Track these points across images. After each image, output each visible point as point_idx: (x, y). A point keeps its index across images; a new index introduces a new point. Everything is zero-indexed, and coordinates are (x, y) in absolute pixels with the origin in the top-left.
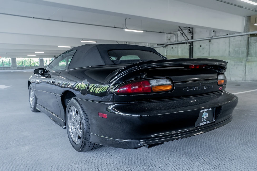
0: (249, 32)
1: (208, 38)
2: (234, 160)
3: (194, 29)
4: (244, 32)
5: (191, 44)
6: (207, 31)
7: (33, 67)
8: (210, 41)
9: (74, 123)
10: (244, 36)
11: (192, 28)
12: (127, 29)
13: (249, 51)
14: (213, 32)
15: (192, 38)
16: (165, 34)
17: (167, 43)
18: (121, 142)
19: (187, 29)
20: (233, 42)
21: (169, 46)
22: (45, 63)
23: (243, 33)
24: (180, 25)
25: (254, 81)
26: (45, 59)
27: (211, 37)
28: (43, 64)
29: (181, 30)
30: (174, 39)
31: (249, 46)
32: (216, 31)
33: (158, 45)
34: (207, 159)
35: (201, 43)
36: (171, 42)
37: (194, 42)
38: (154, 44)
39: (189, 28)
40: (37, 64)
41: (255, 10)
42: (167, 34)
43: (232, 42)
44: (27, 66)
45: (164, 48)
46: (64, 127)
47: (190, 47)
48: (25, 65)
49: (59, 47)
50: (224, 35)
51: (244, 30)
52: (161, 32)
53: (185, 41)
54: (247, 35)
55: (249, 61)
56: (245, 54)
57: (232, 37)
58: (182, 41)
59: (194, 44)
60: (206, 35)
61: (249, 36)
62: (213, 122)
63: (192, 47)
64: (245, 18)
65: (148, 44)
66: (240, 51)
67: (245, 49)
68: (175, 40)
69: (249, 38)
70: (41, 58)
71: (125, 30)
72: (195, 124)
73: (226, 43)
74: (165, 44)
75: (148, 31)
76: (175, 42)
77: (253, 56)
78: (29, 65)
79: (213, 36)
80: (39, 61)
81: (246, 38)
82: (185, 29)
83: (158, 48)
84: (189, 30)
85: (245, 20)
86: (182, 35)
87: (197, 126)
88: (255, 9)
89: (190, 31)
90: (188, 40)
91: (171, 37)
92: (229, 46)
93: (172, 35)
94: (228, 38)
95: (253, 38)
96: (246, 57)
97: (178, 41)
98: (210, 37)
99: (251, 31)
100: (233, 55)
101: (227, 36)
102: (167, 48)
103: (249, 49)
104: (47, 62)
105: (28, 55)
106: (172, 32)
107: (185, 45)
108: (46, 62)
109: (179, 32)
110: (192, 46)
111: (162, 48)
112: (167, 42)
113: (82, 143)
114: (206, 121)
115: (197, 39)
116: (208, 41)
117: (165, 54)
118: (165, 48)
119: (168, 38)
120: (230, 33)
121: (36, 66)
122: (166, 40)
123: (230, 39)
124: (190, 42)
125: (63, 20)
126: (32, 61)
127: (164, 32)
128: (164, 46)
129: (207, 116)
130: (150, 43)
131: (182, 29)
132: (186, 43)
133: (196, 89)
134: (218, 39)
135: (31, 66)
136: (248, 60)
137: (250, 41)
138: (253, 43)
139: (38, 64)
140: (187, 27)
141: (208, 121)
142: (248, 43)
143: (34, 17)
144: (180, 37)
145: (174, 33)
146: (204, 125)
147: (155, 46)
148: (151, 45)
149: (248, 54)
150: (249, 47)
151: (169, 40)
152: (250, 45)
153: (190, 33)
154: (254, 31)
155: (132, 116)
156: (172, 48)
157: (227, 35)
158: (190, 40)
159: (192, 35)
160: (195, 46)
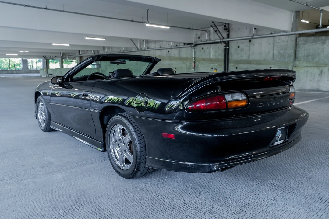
0: (297, 31)
1: (248, 37)
2: (307, 182)
3: (230, 26)
4: (292, 31)
5: (227, 44)
6: (247, 28)
7: (13, 70)
8: (250, 41)
9: (118, 145)
10: (291, 36)
11: (228, 24)
12: (149, 23)
13: (297, 54)
14: (255, 30)
15: (228, 36)
16: (194, 30)
17: (197, 42)
18: (192, 166)
19: (222, 25)
20: (279, 42)
21: (198, 46)
22: (30, 66)
23: (290, 32)
24: (214, 20)
25: (301, 91)
26: (29, 60)
27: (252, 36)
28: (27, 66)
29: (214, 25)
30: (205, 37)
31: (297, 48)
32: (258, 29)
33: (184, 44)
34: (277, 182)
35: (240, 43)
36: (201, 41)
37: (230, 42)
38: (180, 43)
39: (225, 24)
40: (18, 67)
41: (307, 4)
42: (196, 31)
43: (277, 43)
44: (4, 68)
45: (192, 49)
46: (102, 150)
47: (225, 48)
48: (2, 68)
49: (53, 44)
50: (268, 34)
51: (292, 28)
52: (189, 29)
53: (219, 40)
54: (295, 35)
55: (296, 67)
56: (292, 58)
57: (277, 37)
58: (216, 40)
59: (231, 44)
60: (246, 34)
61: (298, 36)
62: (286, 141)
63: (227, 48)
64: (293, 14)
65: (171, 43)
66: (287, 54)
67: (292, 52)
68: (206, 39)
69: (298, 39)
70: (24, 59)
71: (147, 25)
72: (270, 144)
73: (270, 44)
74: (194, 44)
75: (173, 27)
76: (207, 41)
77: (301, 61)
78: (7, 68)
79: (254, 35)
80: (21, 62)
81: (293, 38)
82: (219, 25)
83: (184, 48)
84: (225, 26)
85: (294, 16)
86: (215, 32)
87: (272, 146)
88: (307, 2)
89: (225, 28)
90: (223, 39)
91: (201, 34)
92: (274, 47)
93: (202, 31)
94: (272, 38)
95: (302, 38)
96: (293, 62)
97: (210, 40)
98: (250, 36)
99: (299, 30)
100: (277, 59)
101: (271, 35)
102: (195, 49)
103: (297, 51)
104: (33, 64)
105: (7, 55)
106: (203, 28)
107: (220, 45)
108: (31, 64)
109: (212, 28)
110: (228, 46)
111: (190, 48)
112: (196, 40)
113: (135, 168)
114: (280, 140)
115: (234, 38)
116: (248, 40)
117: (194, 56)
118: (194, 48)
119: (198, 36)
120: (274, 32)
121: (17, 69)
122: (195, 38)
123: (274, 39)
124: (225, 42)
125: (65, 10)
126: (11, 63)
127: (194, 28)
128: (193, 45)
129: (281, 135)
130: (175, 42)
131: (216, 25)
132: (221, 43)
133: (270, 104)
134: (261, 39)
135: (10, 69)
136: (295, 65)
137: (298, 42)
138: (302, 45)
139: (20, 66)
140: (222, 23)
141: (282, 140)
142: (296, 45)
143: (26, 5)
144: (213, 34)
145: (205, 30)
146: (278, 144)
147: (182, 46)
148: (176, 44)
149: (295, 57)
150: (297, 50)
151: (199, 38)
152: (299, 47)
153: (225, 30)
154: (303, 30)
155: (204, 136)
156: (203, 49)
157: (272, 33)
158: (225, 39)
159: (228, 33)
160: (232, 46)
